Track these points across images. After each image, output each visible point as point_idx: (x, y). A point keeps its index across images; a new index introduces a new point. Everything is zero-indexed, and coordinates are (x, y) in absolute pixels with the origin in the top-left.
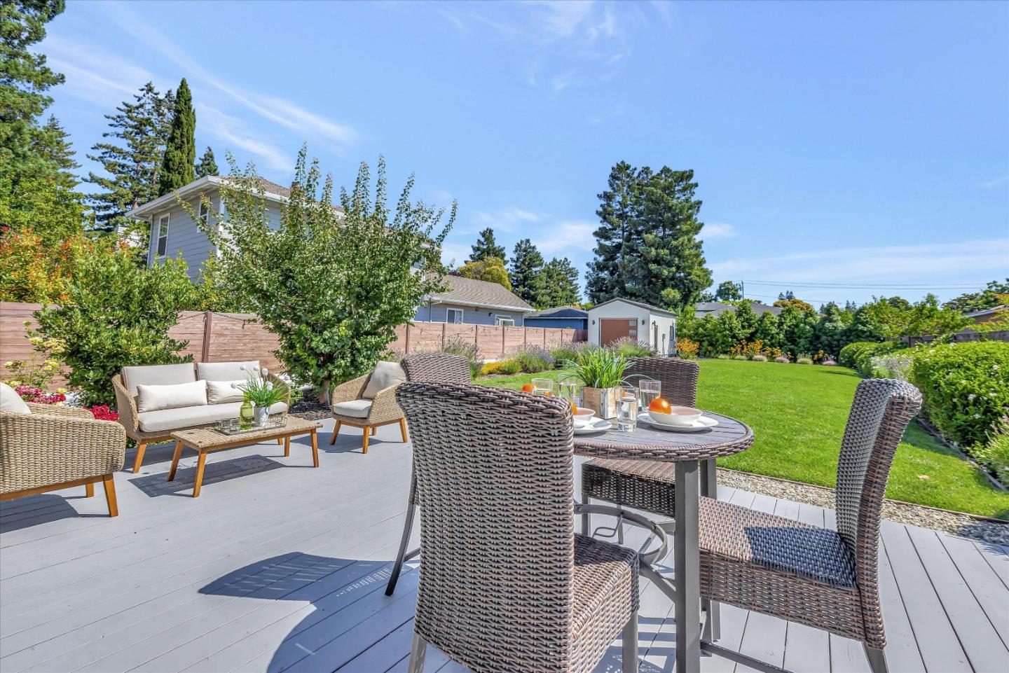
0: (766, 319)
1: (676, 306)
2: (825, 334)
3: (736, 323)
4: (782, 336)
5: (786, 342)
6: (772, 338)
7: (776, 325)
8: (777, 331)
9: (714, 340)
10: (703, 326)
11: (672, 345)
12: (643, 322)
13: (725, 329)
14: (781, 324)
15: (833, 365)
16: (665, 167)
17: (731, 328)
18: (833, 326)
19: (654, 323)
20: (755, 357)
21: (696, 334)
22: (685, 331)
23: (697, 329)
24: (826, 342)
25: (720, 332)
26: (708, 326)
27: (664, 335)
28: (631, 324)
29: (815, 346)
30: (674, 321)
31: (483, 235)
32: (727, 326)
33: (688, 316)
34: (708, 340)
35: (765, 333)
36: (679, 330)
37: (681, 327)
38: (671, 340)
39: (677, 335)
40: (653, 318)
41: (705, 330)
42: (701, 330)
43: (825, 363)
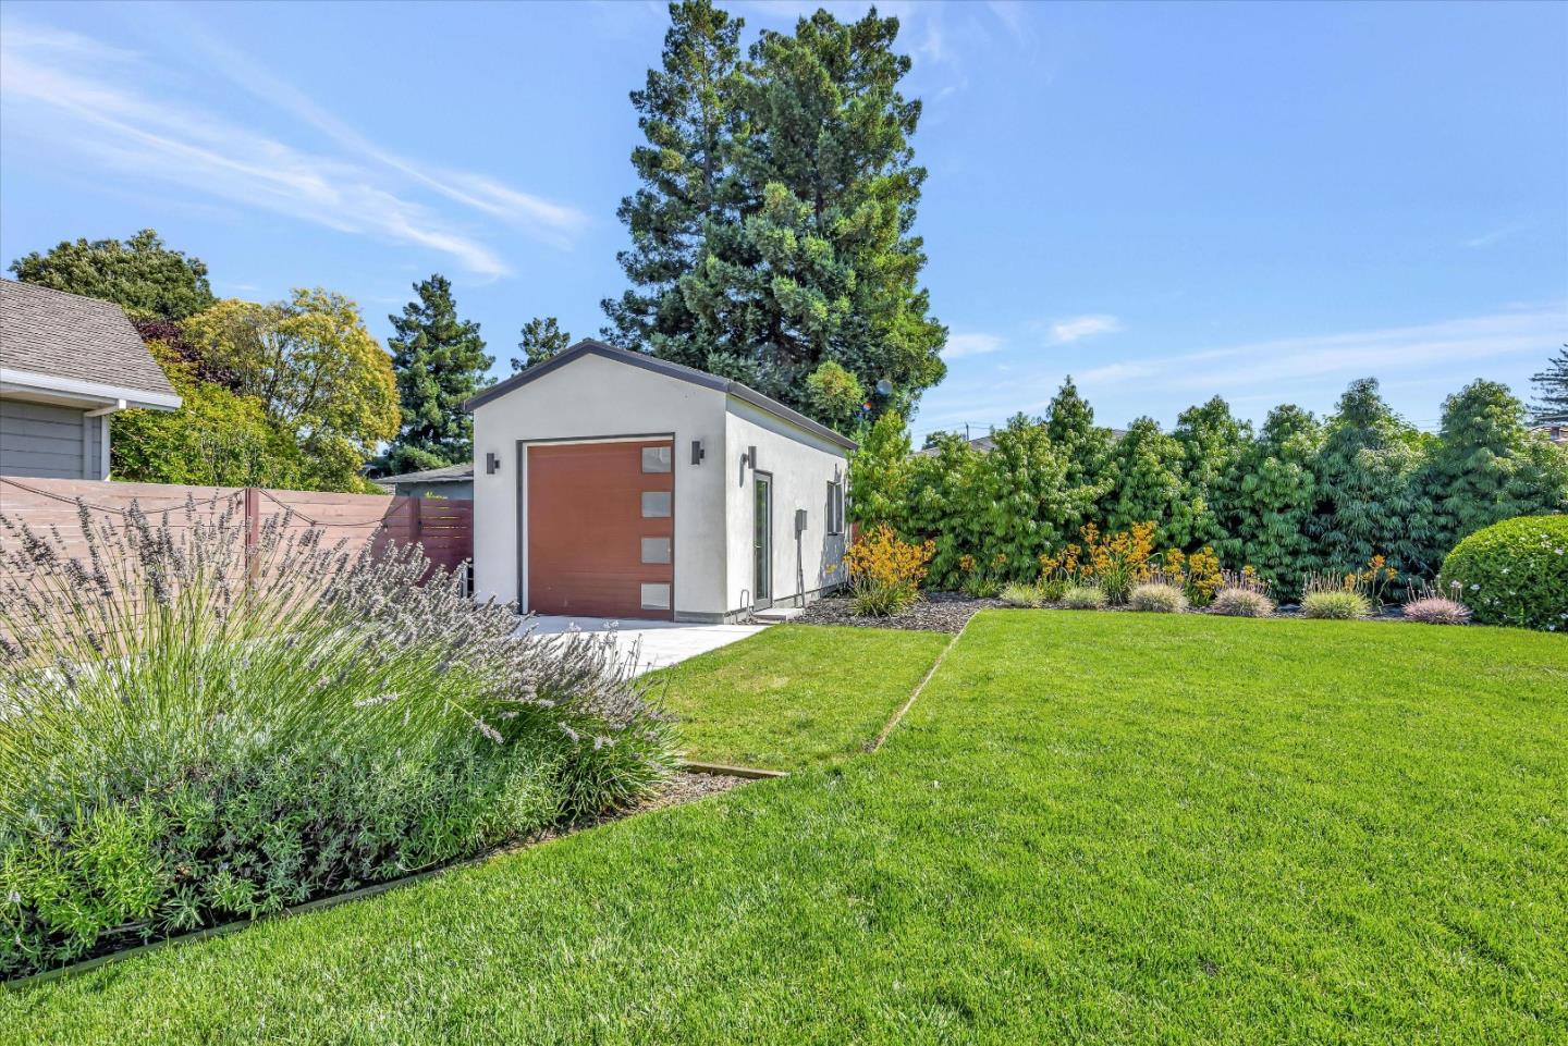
0: (1143, 447)
1: (848, 425)
2: (1358, 490)
3: (1054, 462)
4: (1200, 504)
5: (1216, 529)
6: (1168, 513)
7: (1178, 467)
8: (1186, 488)
9: (976, 527)
10: (937, 479)
11: (832, 555)
12: (698, 454)
13: (1018, 485)
14: (1192, 464)
15: (1459, 621)
16: (821, 10)
17: (1036, 481)
18: (1387, 462)
19: (750, 458)
20: (1138, 591)
21: (914, 510)
22: (878, 499)
23: (917, 491)
24: (1365, 524)
25: (999, 498)
26: (954, 477)
27: (801, 519)
28: (653, 460)
29: (1315, 538)
30: (843, 464)
31: (424, 290)
32: (1023, 474)
33: (888, 447)
34: (953, 529)
35: (1149, 497)
36: (861, 496)
37: (864, 486)
38: (832, 532)
39: (855, 517)
40: (740, 433)
41: (945, 493)
42: (930, 494)
43: (1410, 608)
